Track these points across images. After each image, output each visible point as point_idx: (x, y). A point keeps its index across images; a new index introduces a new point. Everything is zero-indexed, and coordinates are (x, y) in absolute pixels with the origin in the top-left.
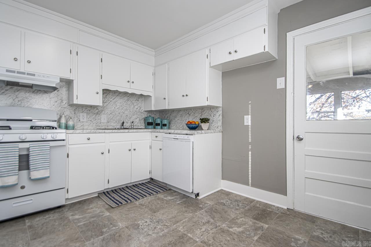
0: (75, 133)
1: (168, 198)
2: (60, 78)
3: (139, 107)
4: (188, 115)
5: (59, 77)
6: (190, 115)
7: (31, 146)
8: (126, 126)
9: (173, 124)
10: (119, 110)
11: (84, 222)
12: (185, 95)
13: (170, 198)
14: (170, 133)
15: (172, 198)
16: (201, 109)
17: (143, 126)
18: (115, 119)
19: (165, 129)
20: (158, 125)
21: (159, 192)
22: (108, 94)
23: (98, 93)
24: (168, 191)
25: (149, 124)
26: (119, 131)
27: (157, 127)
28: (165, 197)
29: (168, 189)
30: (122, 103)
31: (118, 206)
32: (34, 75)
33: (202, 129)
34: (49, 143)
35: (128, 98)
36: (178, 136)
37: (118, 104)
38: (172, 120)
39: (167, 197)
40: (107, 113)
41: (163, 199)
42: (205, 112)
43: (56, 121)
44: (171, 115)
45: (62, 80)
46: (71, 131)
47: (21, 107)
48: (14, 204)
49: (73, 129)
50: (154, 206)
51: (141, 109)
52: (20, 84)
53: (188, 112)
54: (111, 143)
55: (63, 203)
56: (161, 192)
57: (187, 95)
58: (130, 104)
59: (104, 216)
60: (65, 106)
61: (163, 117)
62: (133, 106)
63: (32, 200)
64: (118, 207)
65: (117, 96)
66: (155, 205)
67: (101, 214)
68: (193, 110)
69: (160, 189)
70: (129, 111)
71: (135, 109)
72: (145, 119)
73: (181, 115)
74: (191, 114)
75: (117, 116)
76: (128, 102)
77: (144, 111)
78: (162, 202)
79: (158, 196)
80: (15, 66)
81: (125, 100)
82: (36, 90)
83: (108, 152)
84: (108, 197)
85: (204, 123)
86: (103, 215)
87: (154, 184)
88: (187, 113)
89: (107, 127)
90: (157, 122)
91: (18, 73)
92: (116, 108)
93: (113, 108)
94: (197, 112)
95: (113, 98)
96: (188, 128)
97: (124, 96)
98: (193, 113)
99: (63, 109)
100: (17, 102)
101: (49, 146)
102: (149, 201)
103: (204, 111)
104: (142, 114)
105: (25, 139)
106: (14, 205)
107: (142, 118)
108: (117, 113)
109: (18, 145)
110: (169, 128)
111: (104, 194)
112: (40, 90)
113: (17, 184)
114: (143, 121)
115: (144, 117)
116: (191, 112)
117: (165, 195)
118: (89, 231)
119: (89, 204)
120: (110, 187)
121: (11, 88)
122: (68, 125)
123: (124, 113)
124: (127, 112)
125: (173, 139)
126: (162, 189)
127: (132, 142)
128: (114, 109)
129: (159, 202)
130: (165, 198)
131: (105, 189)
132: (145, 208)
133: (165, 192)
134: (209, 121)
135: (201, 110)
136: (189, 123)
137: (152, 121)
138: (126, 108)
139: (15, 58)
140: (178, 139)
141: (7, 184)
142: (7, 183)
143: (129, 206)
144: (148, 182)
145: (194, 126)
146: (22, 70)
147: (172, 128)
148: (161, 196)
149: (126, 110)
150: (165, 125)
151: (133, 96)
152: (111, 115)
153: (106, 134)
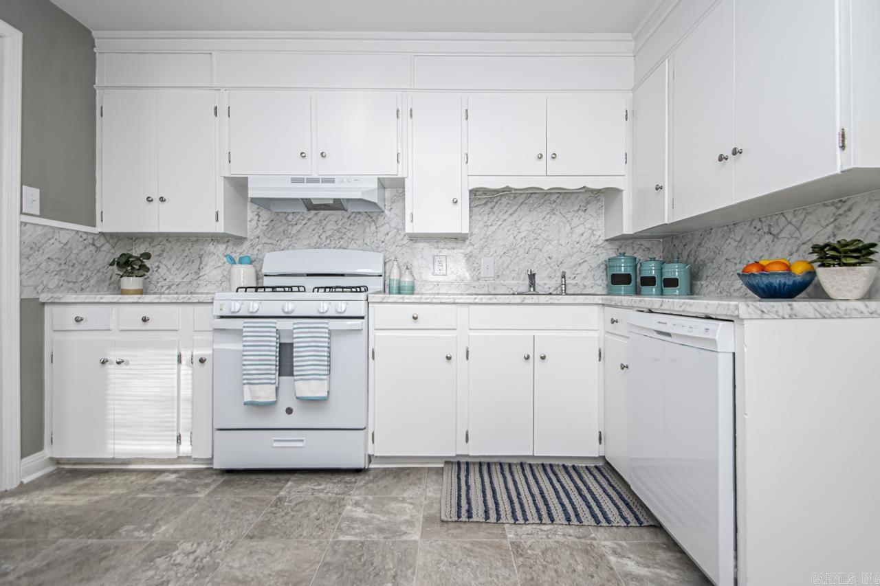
0: (386, 302)
1: (625, 561)
2: (379, 179)
3: (589, 229)
4: (768, 238)
5: (376, 177)
6: (775, 237)
7: (295, 326)
8: (547, 286)
9: (707, 277)
10: (528, 243)
11: (356, 535)
12: (728, 153)
13: (631, 566)
14: (650, 311)
15: (643, 571)
16: (833, 204)
17: (600, 282)
18: (516, 269)
19: (650, 295)
20: (648, 281)
21: (608, 521)
22: (497, 203)
23: (456, 202)
24: (644, 531)
25: (618, 280)
26: (494, 301)
27: (645, 289)
28: (615, 552)
29: (646, 524)
30: (535, 224)
31: (456, 521)
32: (332, 181)
35: (554, 205)
36: (670, 324)
37: (524, 228)
38: (704, 264)
39: (622, 556)
40: (496, 252)
41: (602, 556)
42: (855, 213)
43: (381, 276)
44: (700, 244)
45: (382, 184)
47: (330, 248)
48: (275, 441)
49: (413, 294)
50: (553, 574)
51: (594, 235)
52: (314, 203)
53: (770, 226)
54: (472, 334)
55: (361, 463)
56: (615, 524)
57: (735, 152)
58: (558, 224)
59: (405, 538)
60: (404, 242)
61: (676, 255)
62: (568, 228)
63: (302, 441)
64: (452, 525)
65: (522, 203)
66: (556, 571)
67: (403, 528)
68: (790, 217)
69: (618, 508)
70: (555, 243)
71: (575, 237)
72: (609, 264)
73: (740, 242)
74: (782, 235)
75: (520, 260)
76: (553, 217)
77: (607, 240)
78: (592, 569)
79: (593, 535)
80: (304, 169)
81: (545, 213)
82: (353, 213)
83: (465, 355)
84: (459, 479)
85: (839, 265)
86: (405, 533)
87: (610, 484)
88: (766, 229)
89: (495, 288)
90: (646, 274)
91: (310, 180)
92: (518, 238)
93: (512, 237)
94: (813, 218)
95: (510, 212)
97: (542, 201)
98: (790, 226)
99: (400, 248)
100: (324, 239)
101: (327, 328)
102: (551, 543)
103: (850, 210)
104: (599, 251)
105: (292, 312)
106: (275, 444)
107: (600, 262)
108: (521, 250)
109: (275, 323)
111: (455, 468)
112: (359, 213)
113: (274, 403)
114: (601, 273)
115: (604, 257)
116: (782, 221)
117: (624, 543)
118: (336, 573)
119: (410, 484)
120: (471, 454)
121: (316, 214)
122: (402, 284)
123: (540, 250)
124: (550, 247)
125: (656, 335)
126: (626, 512)
127: (537, 334)
128: (514, 241)
129: (580, 568)
130: (613, 559)
131: (457, 456)
132: (519, 567)
133: (628, 531)
134: (872, 253)
135: (832, 209)
136: (754, 270)
137: (630, 271)
138: (548, 236)
139: (301, 154)
140: (669, 335)
141: (258, 400)
142: (258, 398)
143: (482, 535)
144: (596, 467)
145: (776, 281)
146: (315, 176)
147: (705, 291)
148: (603, 540)
149: (548, 240)
150: (672, 283)
151: (569, 198)
152: (504, 258)
153: (459, 306)
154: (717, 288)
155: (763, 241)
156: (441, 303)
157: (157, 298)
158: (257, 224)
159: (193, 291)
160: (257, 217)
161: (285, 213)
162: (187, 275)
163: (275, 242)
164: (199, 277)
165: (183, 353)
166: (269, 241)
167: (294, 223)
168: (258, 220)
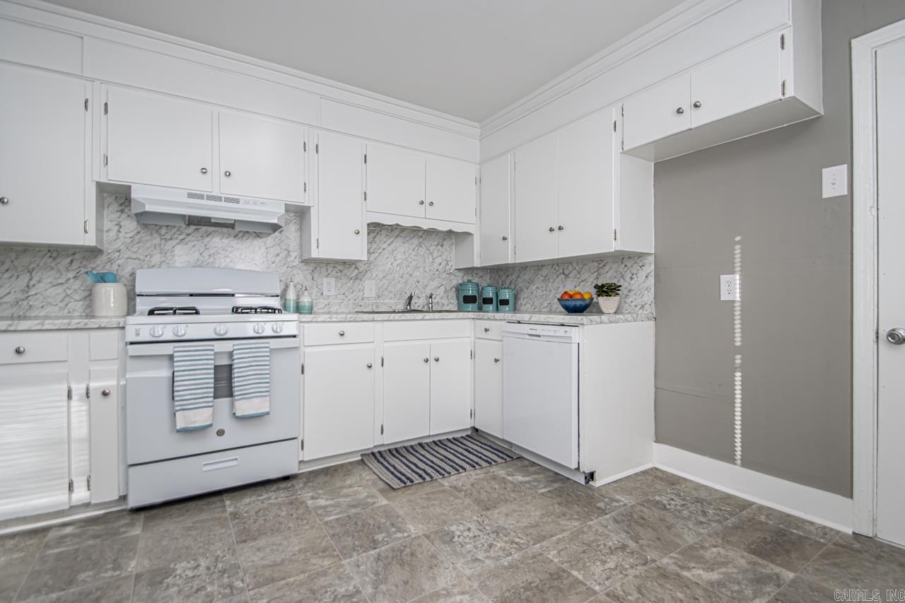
0: (316, 322)
1: (516, 477)
2: (286, 204)
3: (445, 260)
4: (563, 276)
5: (284, 203)
6: (567, 276)
7: (235, 348)
8: (417, 305)
9: (524, 298)
10: (402, 270)
11: (337, 514)
12: (556, 228)
13: (520, 478)
14: (519, 322)
15: (527, 479)
16: (597, 261)
17: (453, 303)
18: (393, 290)
19: (505, 312)
20: (488, 301)
21: (495, 461)
22: (378, 234)
23: (358, 233)
24: (515, 462)
25: (469, 300)
26: (403, 318)
27: (485, 307)
28: (509, 475)
29: (515, 458)
30: (407, 254)
31: (405, 487)
32: (237, 201)
33: (600, 312)
34: (268, 343)
35: (421, 240)
36: (539, 330)
37: (399, 256)
38: (522, 290)
39: (513, 475)
40: (377, 276)
41: (504, 478)
42: (607, 268)
43: (278, 296)
44: (518, 277)
45: (289, 208)
46: (308, 317)
47: (214, 267)
48: (205, 465)
49: (311, 313)
50: (485, 493)
51: (448, 265)
52: (212, 221)
53: (563, 269)
54: (386, 345)
55: (294, 469)
56: (499, 462)
57: (560, 228)
58: (423, 255)
59: (376, 505)
60: (295, 264)
61: (500, 282)
62: (431, 259)
63: (236, 459)
64: (403, 489)
65: (397, 236)
66: (486, 491)
67: (370, 500)
68: (575, 265)
69: (495, 454)
70: (421, 270)
71: (435, 266)
72: (459, 289)
73: (545, 277)
74: (571, 275)
75: (396, 283)
76: (421, 249)
77: (456, 269)
78: (503, 485)
79: (492, 471)
80: (203, 185)
81: (414, 246)
82: (240, 232)
83: (381, 363)
84: (381, 463)
85: (606, 296)
86: (375, 503)
87: (482, 443)
88: (561, 271)
89: (377, 307)
90: (486, 296)
91: (210, 198)
92: (395, 264)
93: (390, 263)
94: (586, 268)
95: (389, 242)
96: (563, 310)
97: (412, 235)
98: (575, 271)
99: (291, 269)
100: (207, 257)
101: (268, 347)
102: (472, 480)
103: (605, 265)
104: (452, 277)
105: (226, 333)
106: (206, 468)
107: (452, 286)
108: (397, 275)
109: (213, 346)
110: (515, 310)
112: (248, 232)
113: (211, 425)
114: (453, 294)
115: (455, 282)
116: (570, 268)
117: (510, 470)
118: (349, 536)
119: (344, 476)
120: (385, 443)
121: (196, 229)
122: (301, 304)
123: (411, 275)
124: (418, 273)
125: (528, 337)
126: (501, 455)
127: (431, 342)
128: (391, 267)
129: (497, 486)
130: (510, 478)
131: (375, 447)
132: (465, 496)
133: (508, 464)
134: (619, 290)
135: (596, 264)
136: (567, 297)
137: (475, 293)
138: (417, 264)
139: (203, 169)
140: (539, 336)
141: (193, 425)
142: (195, 422)
143: (428, 489)
144: (467, 436)
145: (578, 303)
146: (216, 193)
147: (523, 308)
148: (499, 471)
149: (416, 267)
150: (505, 302)
151: (431, 235)
152: (384, 281)
153: (376, 323)
154: (532, 306)
155: (560, 278)
156: (363, 321)
157: (39, 324)
158: (117, 235)
159: (21, 314)
160: (117, 228)
161: (156, 225)
162: (9, 293)
163: (142, 257)
164: (27, 297)
165: (74, 387)
166: (135, 256)
167: (170, 238)
168: (119, 231)
